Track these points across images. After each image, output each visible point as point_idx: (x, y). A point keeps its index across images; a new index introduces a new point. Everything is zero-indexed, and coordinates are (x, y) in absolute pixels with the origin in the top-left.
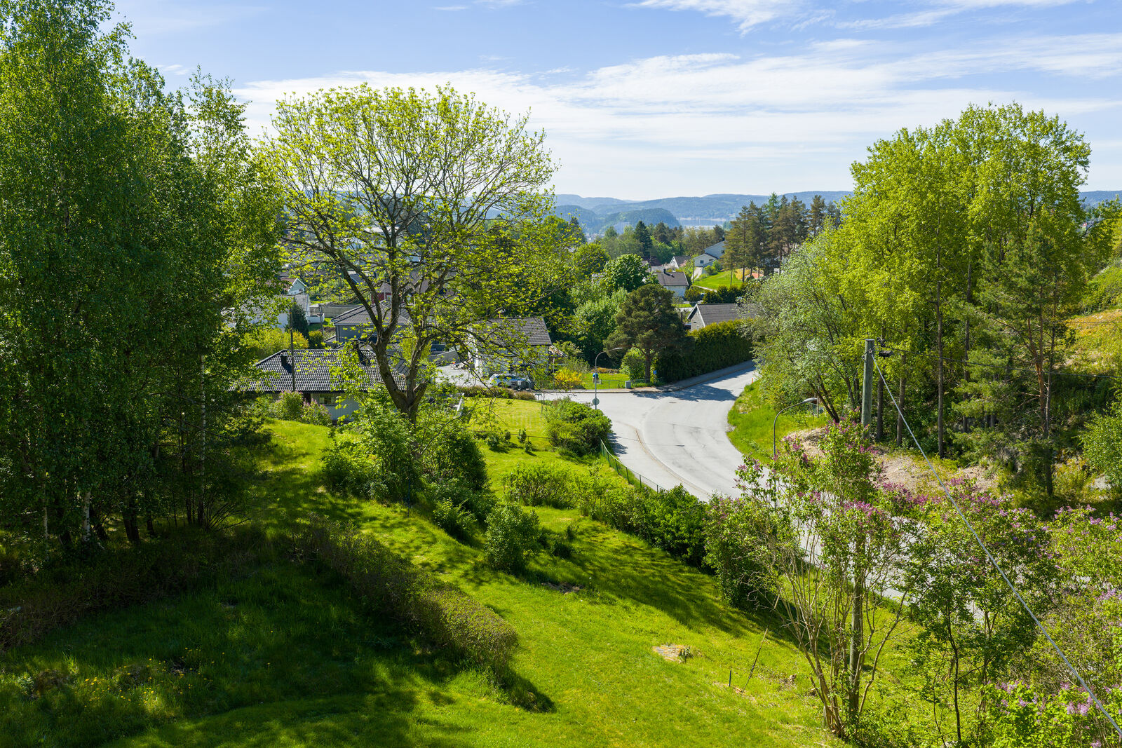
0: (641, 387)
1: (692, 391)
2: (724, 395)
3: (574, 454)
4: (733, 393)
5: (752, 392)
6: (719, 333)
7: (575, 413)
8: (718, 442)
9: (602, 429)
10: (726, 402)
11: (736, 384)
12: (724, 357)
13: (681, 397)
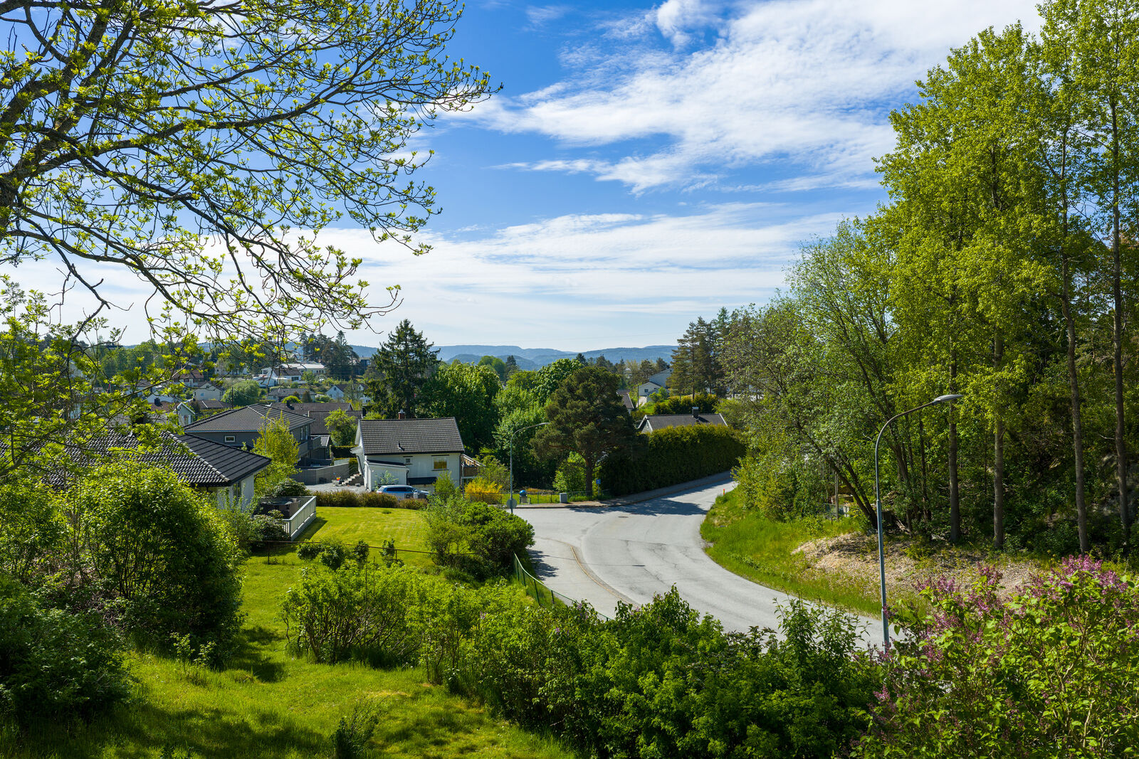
0: (581, 501)
1: (647, 505)
2: (691, 509)
3: (470, 577)
4: (701, 507)
5: (728, 503)
6: (677, 439)
7: (476, 514)
8: (694, 560)
9: (516, 537)
10: (694, 516)
11: (706, 498)
12: (684, 468)
13: (633, 512)
